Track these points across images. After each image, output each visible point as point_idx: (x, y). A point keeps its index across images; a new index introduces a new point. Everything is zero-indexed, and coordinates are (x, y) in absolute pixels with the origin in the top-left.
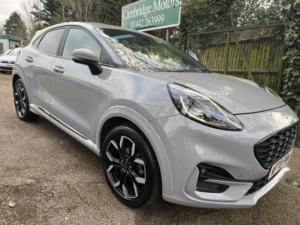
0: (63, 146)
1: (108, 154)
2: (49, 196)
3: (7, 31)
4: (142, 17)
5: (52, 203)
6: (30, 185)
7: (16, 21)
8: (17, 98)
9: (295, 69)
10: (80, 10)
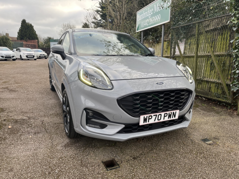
6: (24, 120)
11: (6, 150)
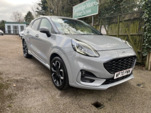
0: (39, 67)
1: (52, 69)
2: (29, 83)
3: (26, 20)
4: (81, 11)
5: (29, 86)
6: (22, 79)
7: (30, 16)
8: (24, 48)
9: (149, 33)
10: (56, 9)
11: (21, 103)
